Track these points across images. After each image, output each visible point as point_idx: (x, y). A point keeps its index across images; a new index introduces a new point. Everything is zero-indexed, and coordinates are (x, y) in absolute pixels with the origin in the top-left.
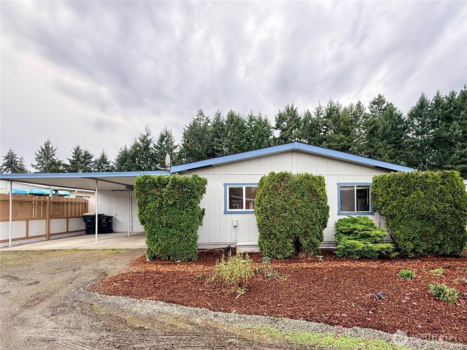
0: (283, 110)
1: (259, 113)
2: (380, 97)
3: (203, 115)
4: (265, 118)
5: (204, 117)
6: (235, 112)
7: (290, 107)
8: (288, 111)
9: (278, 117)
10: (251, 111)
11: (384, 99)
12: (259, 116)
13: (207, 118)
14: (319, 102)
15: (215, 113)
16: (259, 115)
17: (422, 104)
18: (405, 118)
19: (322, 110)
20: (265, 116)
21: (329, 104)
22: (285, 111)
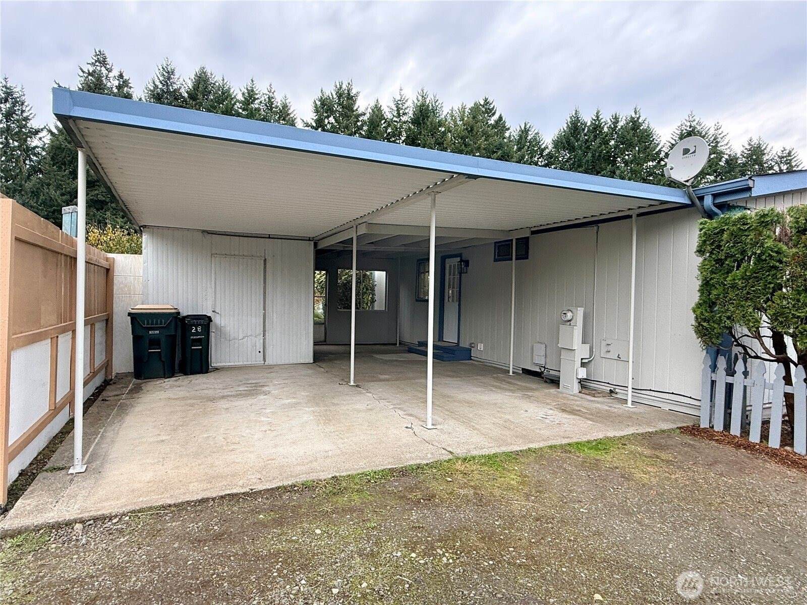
0: (330, 91)
1: (269, 88)
2: (486, 102)
3: (108, 66)
4: (284, 101)
5: (109, 70)
6: (212, 75)
7: (344, 87)
8: (340, 96)
9: (318, 103)
10: (252, 81)
11: (494, 107)
12: (268, 93)
13: (121, 76)
14: (401, 90)
15: (160, 67)
16: (270, 92)
17: (575, 127)
18: (546, 148)
19: (406, 106)
20: (283, 95)
21: (420, 98)
22: (334, 94)
